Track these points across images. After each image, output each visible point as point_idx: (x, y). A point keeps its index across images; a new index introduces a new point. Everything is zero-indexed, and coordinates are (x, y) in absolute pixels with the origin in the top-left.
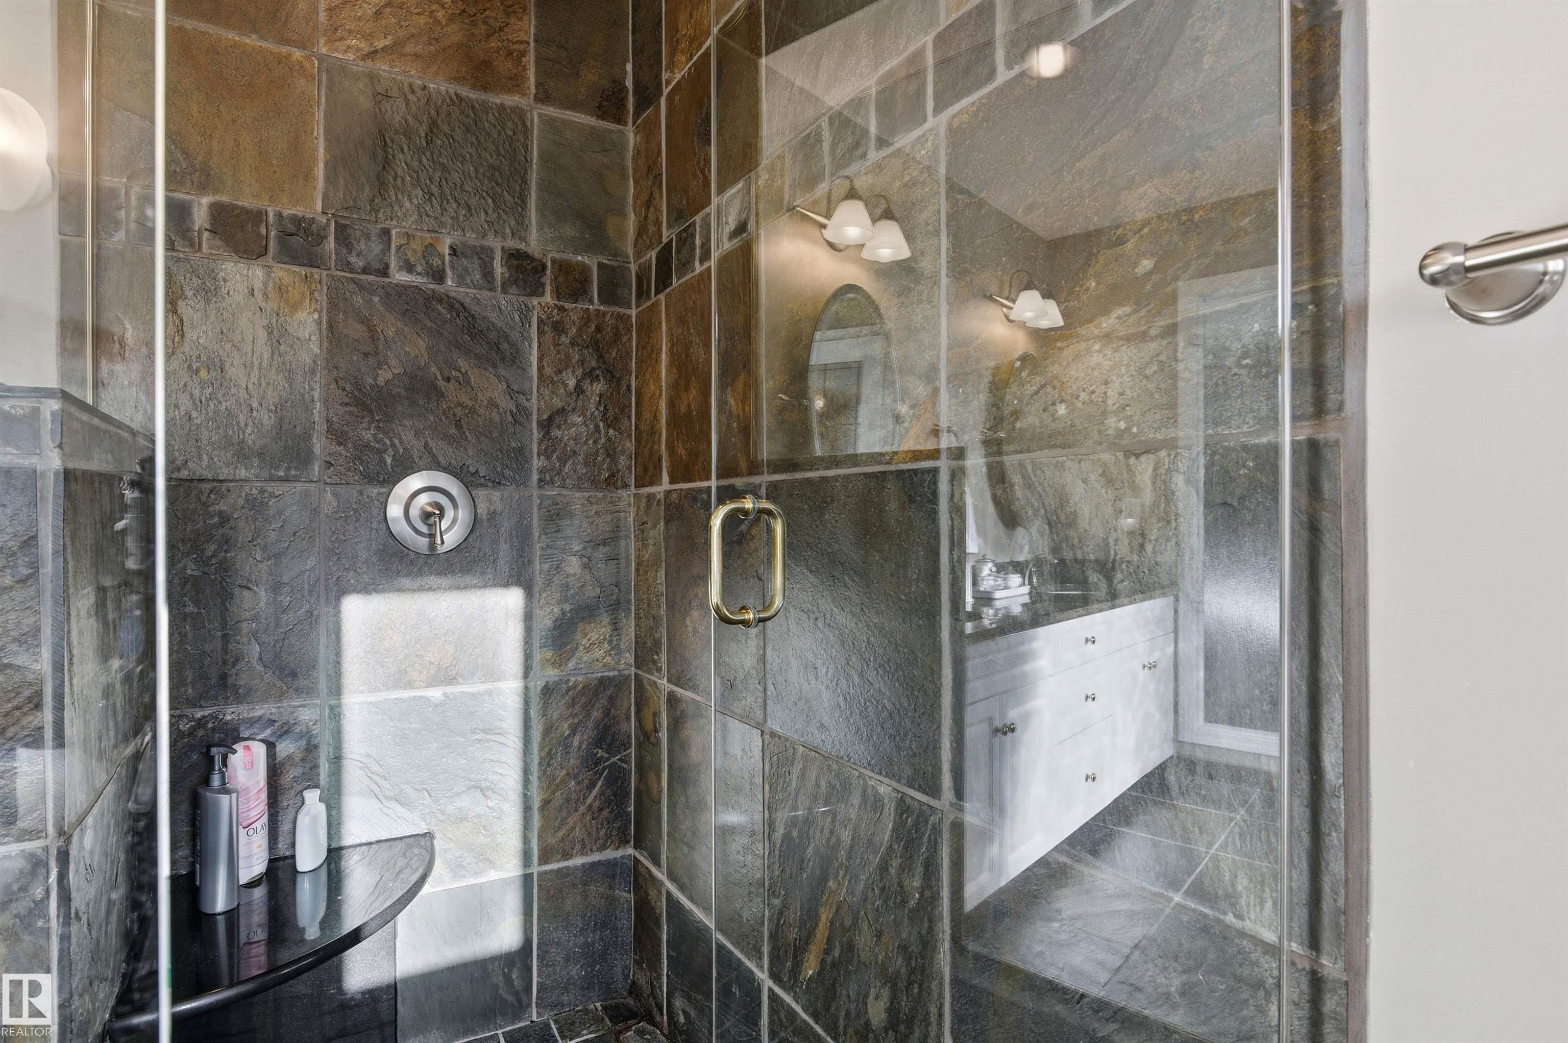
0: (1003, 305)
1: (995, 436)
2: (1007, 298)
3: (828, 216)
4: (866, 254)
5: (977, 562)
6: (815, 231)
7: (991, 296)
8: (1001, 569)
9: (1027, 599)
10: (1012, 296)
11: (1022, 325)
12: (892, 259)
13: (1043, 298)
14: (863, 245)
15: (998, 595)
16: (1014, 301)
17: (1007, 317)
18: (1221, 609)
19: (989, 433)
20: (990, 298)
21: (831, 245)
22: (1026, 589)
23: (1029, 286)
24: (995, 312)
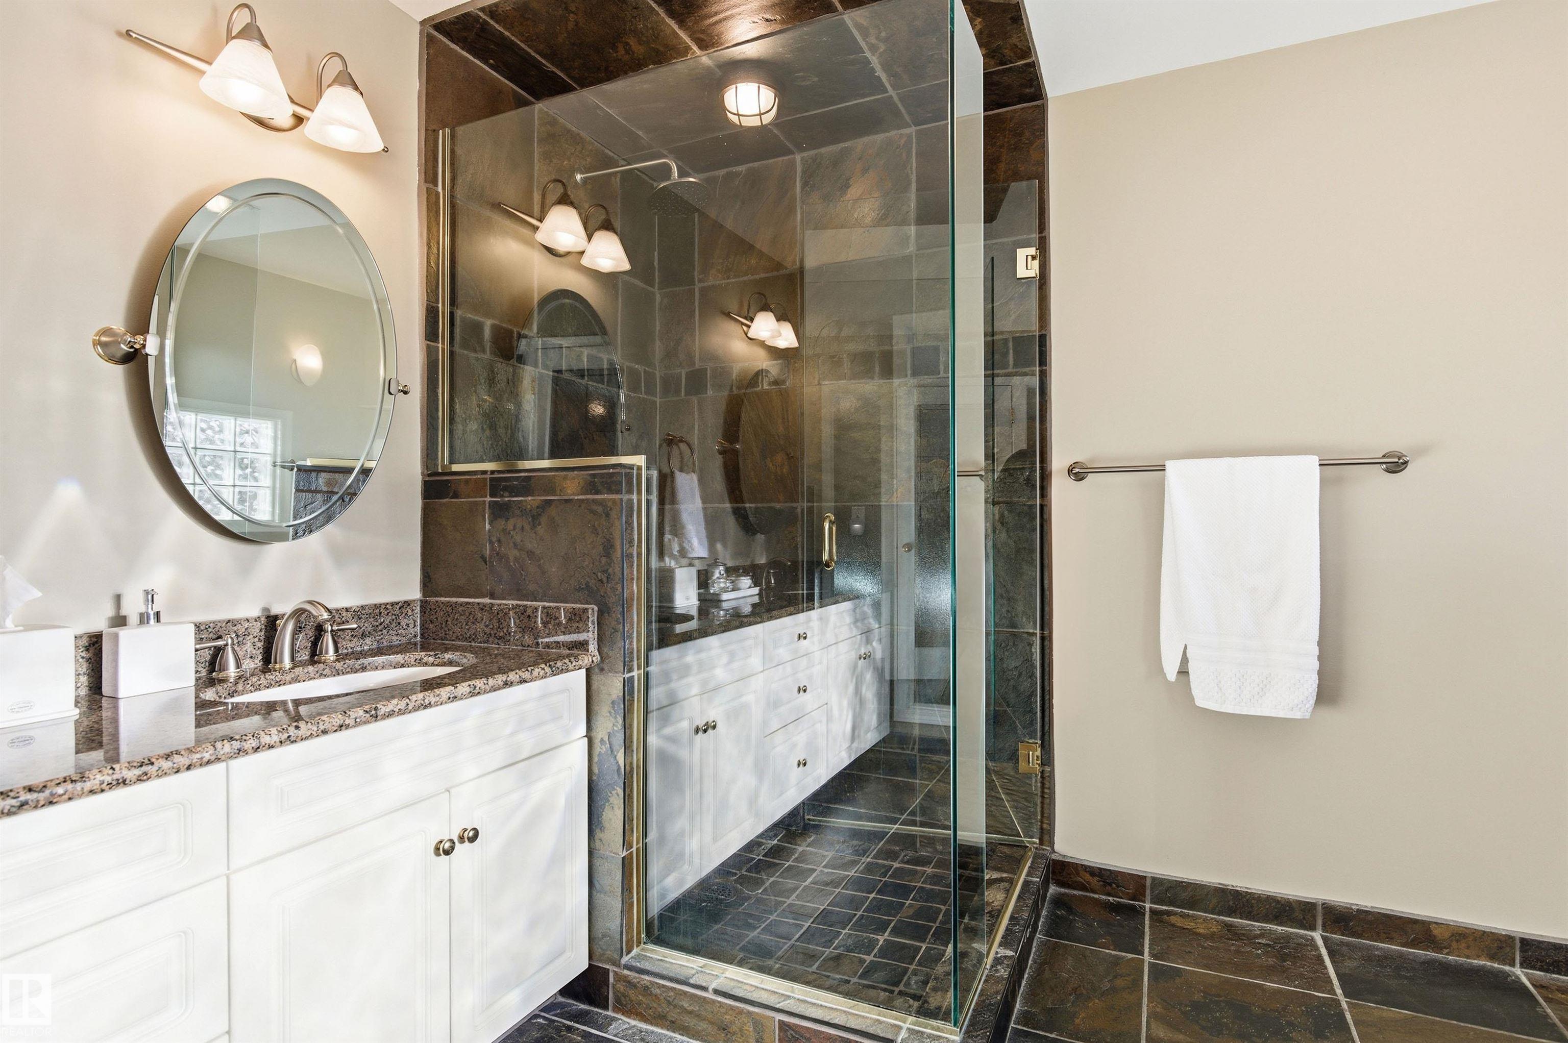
0: (743, 324)
1: (731, 446)
2: (746, 318)
3: (541, 221)
4: (585, 261)
5: (709, 565)
6: (524, 231)
7: (729, 313)
8: (732, 572)
9: (756, 600)
10: (748, 315)
11: (762, 344)
12: (613, 270)
13: (778, 320)
14: (583, 252)
15: (725, 596)
16: (752, 320)
17: (745, 335)
19: (727, 445)
20: (728, 315)
21: (549, 250)
22: (756, 590)
23: (765, 308)
24: (733, 328)
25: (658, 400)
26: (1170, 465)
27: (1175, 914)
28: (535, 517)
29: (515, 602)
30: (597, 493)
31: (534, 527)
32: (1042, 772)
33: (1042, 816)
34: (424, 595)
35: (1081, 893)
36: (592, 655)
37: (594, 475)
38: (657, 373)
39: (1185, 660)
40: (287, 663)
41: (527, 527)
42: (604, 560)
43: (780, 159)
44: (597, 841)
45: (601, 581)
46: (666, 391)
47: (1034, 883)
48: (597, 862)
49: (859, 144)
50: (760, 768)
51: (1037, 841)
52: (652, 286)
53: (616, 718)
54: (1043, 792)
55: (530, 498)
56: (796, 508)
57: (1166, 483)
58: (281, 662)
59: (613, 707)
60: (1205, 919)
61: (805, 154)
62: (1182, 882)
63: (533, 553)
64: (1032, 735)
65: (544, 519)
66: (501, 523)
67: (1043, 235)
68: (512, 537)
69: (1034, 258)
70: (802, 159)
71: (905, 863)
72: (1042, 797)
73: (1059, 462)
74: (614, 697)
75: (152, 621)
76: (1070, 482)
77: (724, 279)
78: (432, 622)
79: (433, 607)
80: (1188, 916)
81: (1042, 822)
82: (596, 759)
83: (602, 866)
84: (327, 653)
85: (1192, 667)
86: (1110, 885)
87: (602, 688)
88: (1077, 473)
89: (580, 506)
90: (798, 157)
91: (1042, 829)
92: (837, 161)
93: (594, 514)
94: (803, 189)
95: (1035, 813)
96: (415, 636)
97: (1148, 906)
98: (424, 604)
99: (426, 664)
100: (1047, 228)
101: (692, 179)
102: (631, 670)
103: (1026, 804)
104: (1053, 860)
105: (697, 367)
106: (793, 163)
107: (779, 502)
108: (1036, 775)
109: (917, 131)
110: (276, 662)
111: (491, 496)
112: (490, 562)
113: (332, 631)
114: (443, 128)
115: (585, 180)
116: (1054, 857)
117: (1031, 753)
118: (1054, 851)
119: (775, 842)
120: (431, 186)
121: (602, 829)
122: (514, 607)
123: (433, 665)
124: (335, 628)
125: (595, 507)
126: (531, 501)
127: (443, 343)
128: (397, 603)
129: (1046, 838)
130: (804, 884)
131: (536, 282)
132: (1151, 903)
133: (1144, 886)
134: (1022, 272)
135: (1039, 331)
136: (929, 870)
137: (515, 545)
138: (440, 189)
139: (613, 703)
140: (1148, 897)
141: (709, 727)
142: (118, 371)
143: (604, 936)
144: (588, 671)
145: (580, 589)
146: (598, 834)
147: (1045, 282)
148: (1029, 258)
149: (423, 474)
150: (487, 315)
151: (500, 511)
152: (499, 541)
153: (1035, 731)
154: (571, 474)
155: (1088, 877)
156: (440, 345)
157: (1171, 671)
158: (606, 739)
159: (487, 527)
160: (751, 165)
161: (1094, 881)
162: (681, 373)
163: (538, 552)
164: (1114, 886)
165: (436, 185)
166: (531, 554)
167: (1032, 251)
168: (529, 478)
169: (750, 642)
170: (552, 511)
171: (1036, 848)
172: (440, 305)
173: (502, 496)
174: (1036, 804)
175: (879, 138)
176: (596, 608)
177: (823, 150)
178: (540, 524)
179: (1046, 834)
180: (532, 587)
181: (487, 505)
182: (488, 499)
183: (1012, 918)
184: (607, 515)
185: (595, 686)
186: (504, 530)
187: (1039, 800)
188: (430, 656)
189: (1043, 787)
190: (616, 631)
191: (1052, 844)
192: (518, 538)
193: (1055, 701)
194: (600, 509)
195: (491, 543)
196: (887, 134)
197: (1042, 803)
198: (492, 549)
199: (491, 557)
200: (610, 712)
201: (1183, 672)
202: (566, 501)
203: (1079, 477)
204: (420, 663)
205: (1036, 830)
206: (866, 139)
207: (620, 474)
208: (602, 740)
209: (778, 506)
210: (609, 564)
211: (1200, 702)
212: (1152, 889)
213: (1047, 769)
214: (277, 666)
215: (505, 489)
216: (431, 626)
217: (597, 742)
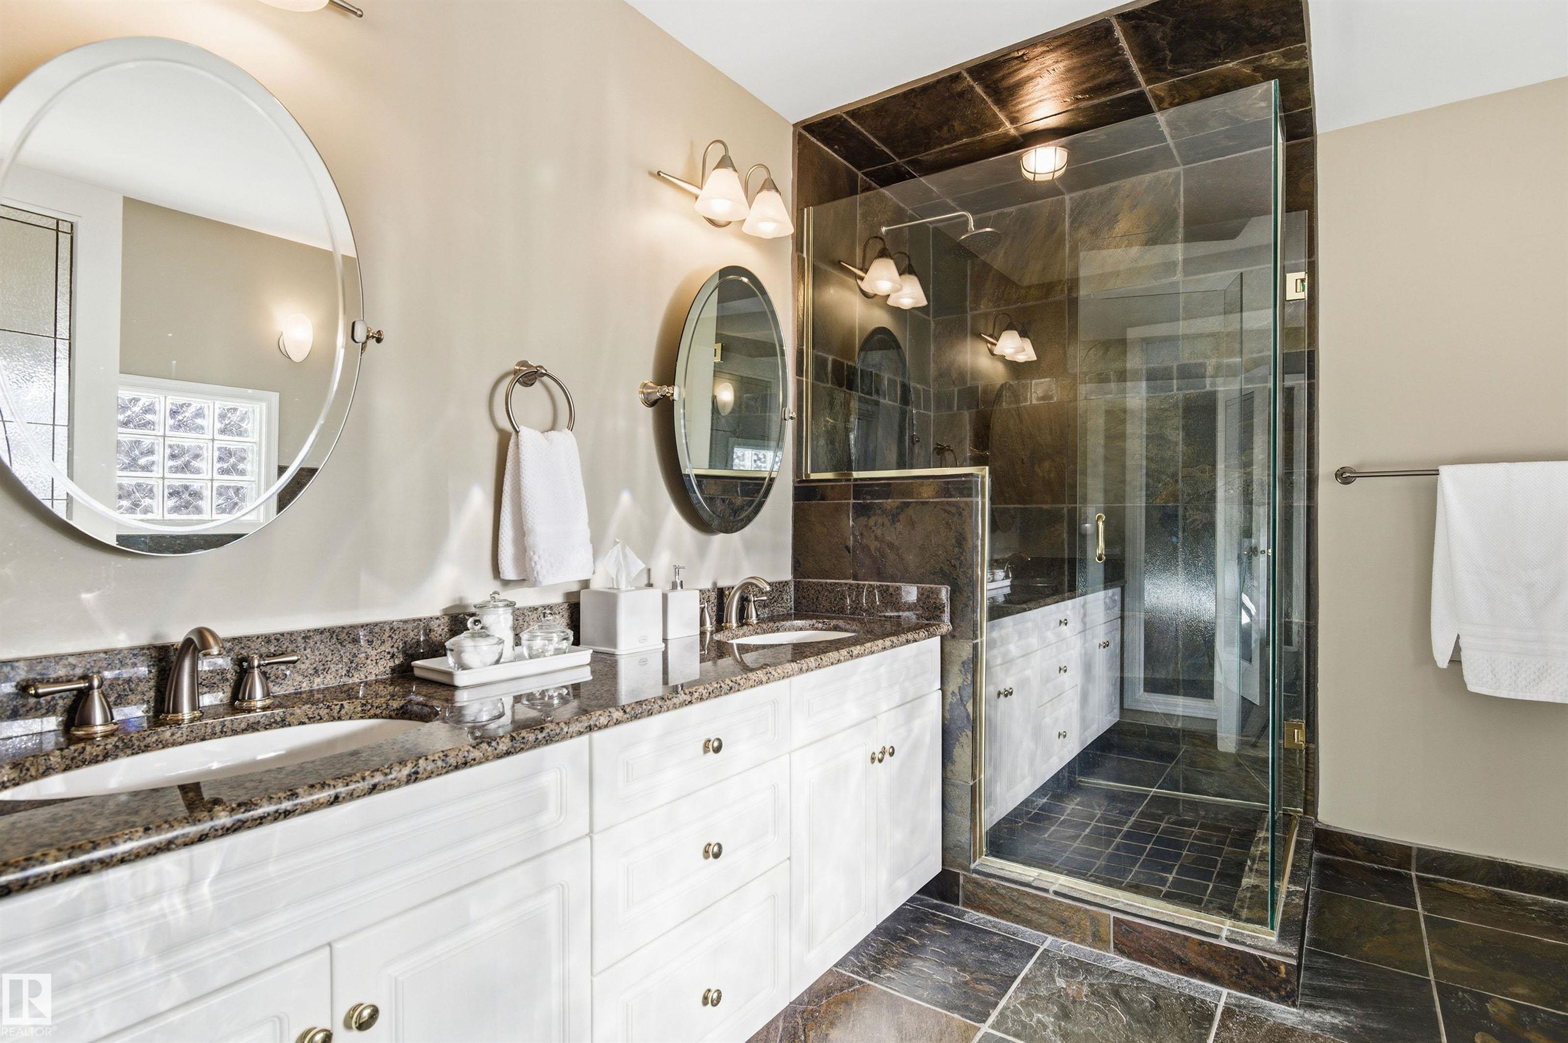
0: (989, 342)
2: (991, 336)
3: (865, 270)
6: (851, 281)
7: (980, 334)
9: (1009, 590)
10: (996, 334)
11: (1002, 359)
12: (912, 307)
14: (888, 296)
16: (997, 338)
17: (991, 352)
18: (1158, 598)
21: (865, 294)
22: (1008, 582)
23: (1010, 327)
24: (983, 348)
25: (932, 414)
26: (1445, 471)
27: (1443, 881)
28: (894, 517)
29: (878, 583)
30: (951, 497)
31: (893, 522)
32: (1307, 749)
33: (1306, 789)
34: (795, 577)
35: (1344, 859)
36: (946, 627)
37: (948, 483)
38: (931, 390)
39: (1457, 649)
40: (734, 624)
41: (886, 522)
42: (956, 550)
43: (1050, 199)
44: (948, 772)
45: (954, 566)
46: (938, 407)
47: (1307, 843)
48: (949, 789)
49: (1127, 184)
50: (1037, 734)
51: (1302, 810)
52: (929, 316)
53: (966, 675)
54: (1307, 767)
55: (889, 501)
56: (1063, 509)
57: (1439, 487)
58: (731, 622)
59: (964, 667)
60: (1473, 888)
61: (1073, 195)
62: (1449, 853)
63: (893, 544)
64: (1297, 715)
65: (902, 517)
66: (863, 520)
67: (1313, 259)
68: (873, 531)
69: (1303, 281)
70: (1071, 199)
71: (1171, 824)
72: (1307, 771)
73: (1326, 466)
74: (965, 658)
75: (679, 588)
76: (1338, 485)
77: (995, 307)
78: (804, 598)
79: (805, 586)
80: (1456, 884)
81: (1306, 794)
82: (947, 707)
83: (954, 792)
84: (751, 617)
85: (1465, 656)
86: (1375, 853)
87: (953, 651)
88: (1344, 476)
89: (935, 507)
90: (1067, 197)
91: (1306, 800)
92: (1104, 200)
93: (948, 513)
94: (1071, 226)
95: (1299, 785)
96: (791, 609)
97: (1413, 874)
98: (797, 585)
99: (817, 629)
100: (1316, 253)
101: (988, 229)
102: (976, 638)
103: (1290, 777)
104: (1316, 828)
105: (968, 385)
106: (1063, 201)
107: (1047, 503)
108: (1301, 751)
109: (1184, 170)
110: (727, 622)
111: (854, 499)
112: (853, 551)
113: (754, 601)
114: (807, 206)
115: (887, 232)
116: (1317, 825)
117: (1296, 731)
118: (1317, 821)
119: (1045, 800)
120: (800, 254)
121: (953, 763)
122: (878, 587)
123: (821, 629)
124: (756, 599)
125: (948, 508)
126: (890, 503)
127: (807, 378)
128: (782, 583)
129: (1310, 808)
130: (1084, 834)
131: (857, 321)
132: (1417, 871)
133: (1409, 856)
134: (1291, 295)
135: (1308, 348)
136: (1196, 830)
137: (876, 537)
138: (805, 255)
139: (963, 663)
140: (1414, 865)
141: (1008, 693)
142: (650, 411)
143: (955, 846)
144: (943, 638)
145: (935, 573)
146: (950, 767)
147: (1314, 302)
148: (1299, 281)
149: (793, 481)
150: (829, 352)
151: (862, 511)
152: (861, 534)
153: (1301, 713)
154: (926, 481)
155: (1352, 845)
156: (804, 379)
157: (1442, 659)
158: (957, 691)
159: (851, 523)
160: (1021, 206)
161: (1359, 849)
162: (954, 390)
163: (897, 543)
164: (1379, 854)
165: (803, 253)
166: (891, 545)
167: (1302, 275)
168: (889, 484)
169: (1030, 625)
170: (910, 511)
171: (1300, 817)
172: (805, 347)
173: (864, 499)
174: (1300, 778)
175: (1148, 177)
176: (949, 588)
177: (1092, 190)
178: (899, 521)
179: (1310, 805)
180: (891, 571)
181: (851, 506)
182: (852, 501)
183: (1293, 865)
184: (960, 514)
185: (947, 649)
186: (866, 526)
187: (1303, 774)
188: (819, 622)
189: (1307, 762)
190: (967, 606)
191: (1315, 814)
192: (879, 532)
193: (1319, 685)
194: (953, 510)
195: (854, 535)
196: (1154, 174)
197: (1307, 777)
198: (855, 540)
199: (854, 547)
200: (961, 671)
201: (1456, 660)
202: (923, 503)
203: (1346, 481)
204: (813, 628)
205: (1299, 799)
206: (1134, 179)
207: (971, 481)
208: (953, 692)
209: (1045, 507)
210: (962, 554)
211: (1472, 688)
212: (1418, 858)
213: (1312, 746)
214: (728, 625)
215: (867, 493)
216: (804, 601)
217: (949, 694)
